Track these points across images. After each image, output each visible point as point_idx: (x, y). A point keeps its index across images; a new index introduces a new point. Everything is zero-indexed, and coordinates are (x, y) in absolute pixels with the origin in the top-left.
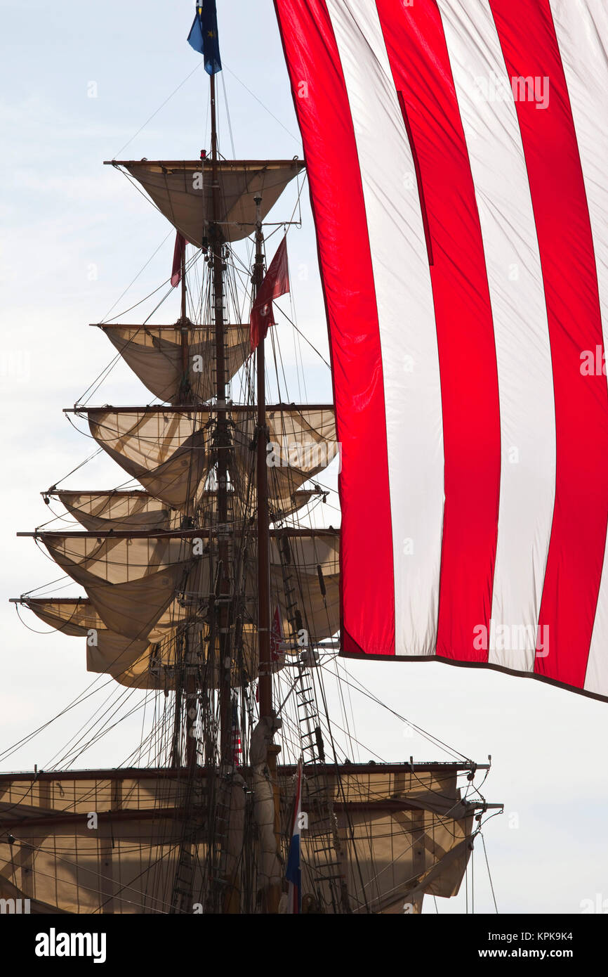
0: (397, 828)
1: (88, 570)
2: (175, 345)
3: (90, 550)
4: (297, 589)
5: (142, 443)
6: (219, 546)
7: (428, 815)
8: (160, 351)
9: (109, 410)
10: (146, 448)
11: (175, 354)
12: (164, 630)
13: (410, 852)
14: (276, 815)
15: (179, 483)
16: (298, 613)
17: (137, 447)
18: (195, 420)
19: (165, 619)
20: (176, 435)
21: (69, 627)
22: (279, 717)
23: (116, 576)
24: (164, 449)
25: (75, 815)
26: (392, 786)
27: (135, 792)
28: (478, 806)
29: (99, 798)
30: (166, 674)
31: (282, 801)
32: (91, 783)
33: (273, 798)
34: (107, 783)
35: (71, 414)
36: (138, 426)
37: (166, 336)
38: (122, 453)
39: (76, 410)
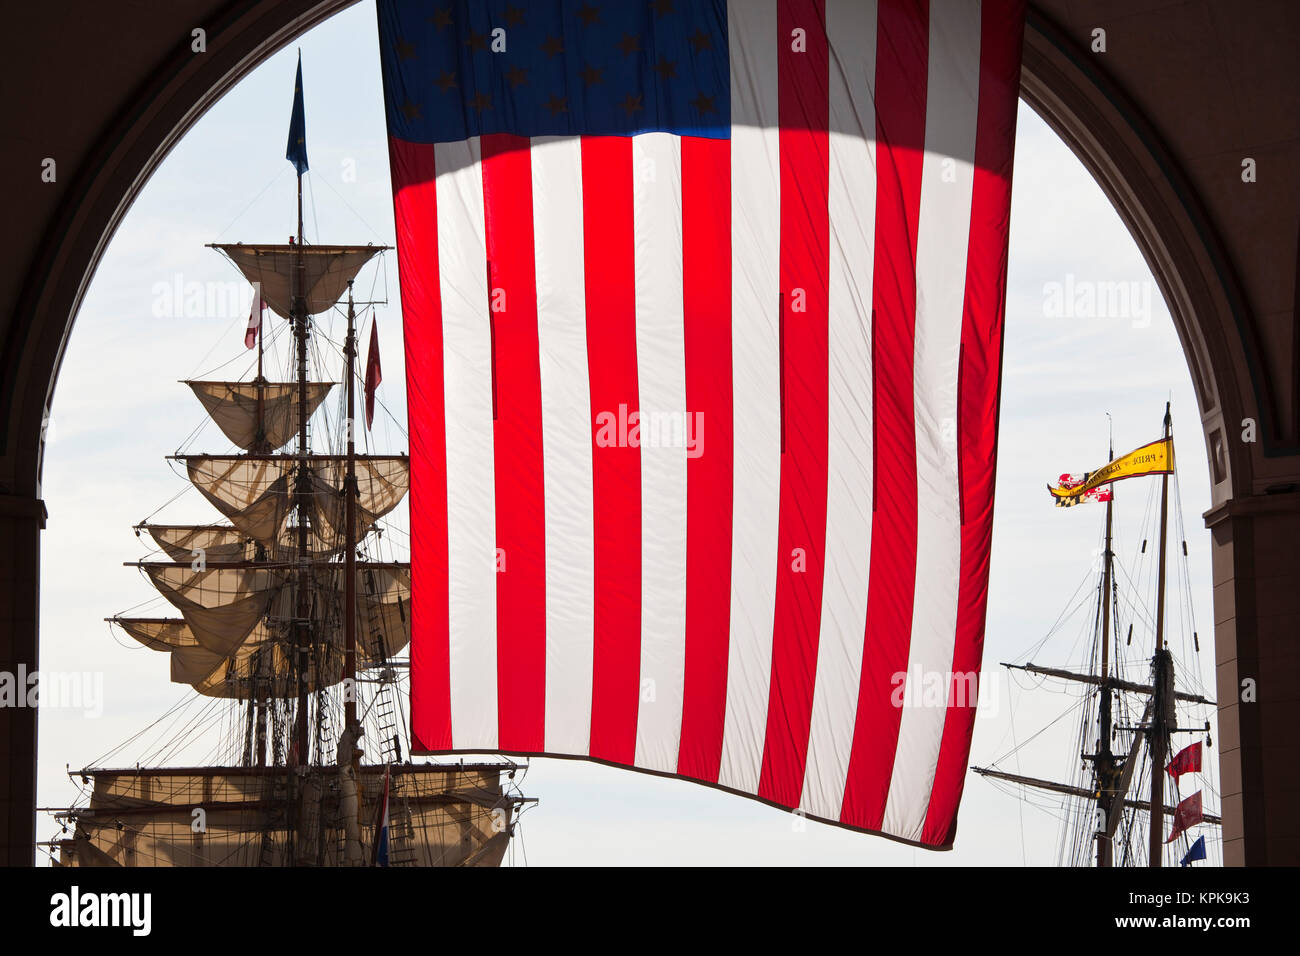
0: (448, 819)
1: (186, 596)
2: (252, 400)
3: (186, 579)
4: (380, 616)
5: (233, 487)
6: (300, 577)
7: (474, 808)
8: (239, 405)
9: (206, 457)
10: (236, 491)
11: (252, 408)
12: (249, 649)
13: (458, 838)
14: (359, 809)
15: (265, 522)
16: (380, 637)
17: (229, 491)
18: (281, 468)
19: (251, 639)
20: (263, 480)
21: (154, 643)
22: (362, 725)
23: (209, 601)
24: (253, 491)
25: (171, 806)
26: (445, 784)
27: (224, 787)
28: (517, 800)
29: (192, 792)
30: (241, 685)
31: (363, 797)
32: (186, 779)
33: (357, 794)
34: (200, 779)
35: (172, 461)
36: (230, 471)
37: (244, 392)
38: (216, 495)
39: (177, 457)
